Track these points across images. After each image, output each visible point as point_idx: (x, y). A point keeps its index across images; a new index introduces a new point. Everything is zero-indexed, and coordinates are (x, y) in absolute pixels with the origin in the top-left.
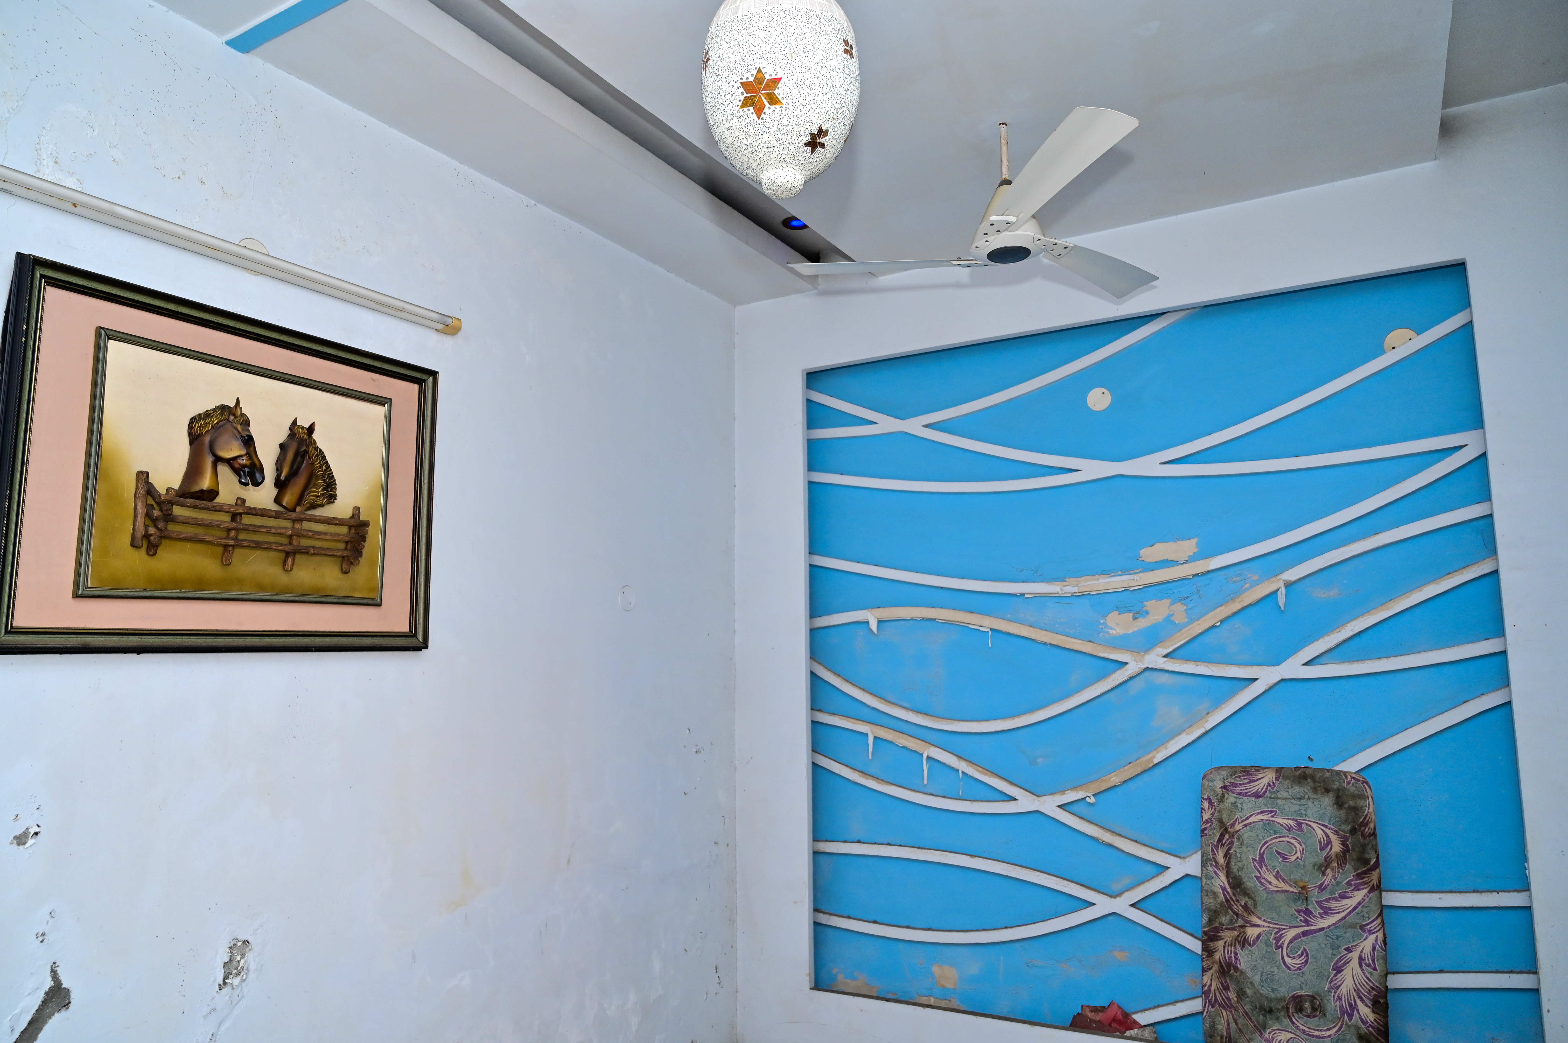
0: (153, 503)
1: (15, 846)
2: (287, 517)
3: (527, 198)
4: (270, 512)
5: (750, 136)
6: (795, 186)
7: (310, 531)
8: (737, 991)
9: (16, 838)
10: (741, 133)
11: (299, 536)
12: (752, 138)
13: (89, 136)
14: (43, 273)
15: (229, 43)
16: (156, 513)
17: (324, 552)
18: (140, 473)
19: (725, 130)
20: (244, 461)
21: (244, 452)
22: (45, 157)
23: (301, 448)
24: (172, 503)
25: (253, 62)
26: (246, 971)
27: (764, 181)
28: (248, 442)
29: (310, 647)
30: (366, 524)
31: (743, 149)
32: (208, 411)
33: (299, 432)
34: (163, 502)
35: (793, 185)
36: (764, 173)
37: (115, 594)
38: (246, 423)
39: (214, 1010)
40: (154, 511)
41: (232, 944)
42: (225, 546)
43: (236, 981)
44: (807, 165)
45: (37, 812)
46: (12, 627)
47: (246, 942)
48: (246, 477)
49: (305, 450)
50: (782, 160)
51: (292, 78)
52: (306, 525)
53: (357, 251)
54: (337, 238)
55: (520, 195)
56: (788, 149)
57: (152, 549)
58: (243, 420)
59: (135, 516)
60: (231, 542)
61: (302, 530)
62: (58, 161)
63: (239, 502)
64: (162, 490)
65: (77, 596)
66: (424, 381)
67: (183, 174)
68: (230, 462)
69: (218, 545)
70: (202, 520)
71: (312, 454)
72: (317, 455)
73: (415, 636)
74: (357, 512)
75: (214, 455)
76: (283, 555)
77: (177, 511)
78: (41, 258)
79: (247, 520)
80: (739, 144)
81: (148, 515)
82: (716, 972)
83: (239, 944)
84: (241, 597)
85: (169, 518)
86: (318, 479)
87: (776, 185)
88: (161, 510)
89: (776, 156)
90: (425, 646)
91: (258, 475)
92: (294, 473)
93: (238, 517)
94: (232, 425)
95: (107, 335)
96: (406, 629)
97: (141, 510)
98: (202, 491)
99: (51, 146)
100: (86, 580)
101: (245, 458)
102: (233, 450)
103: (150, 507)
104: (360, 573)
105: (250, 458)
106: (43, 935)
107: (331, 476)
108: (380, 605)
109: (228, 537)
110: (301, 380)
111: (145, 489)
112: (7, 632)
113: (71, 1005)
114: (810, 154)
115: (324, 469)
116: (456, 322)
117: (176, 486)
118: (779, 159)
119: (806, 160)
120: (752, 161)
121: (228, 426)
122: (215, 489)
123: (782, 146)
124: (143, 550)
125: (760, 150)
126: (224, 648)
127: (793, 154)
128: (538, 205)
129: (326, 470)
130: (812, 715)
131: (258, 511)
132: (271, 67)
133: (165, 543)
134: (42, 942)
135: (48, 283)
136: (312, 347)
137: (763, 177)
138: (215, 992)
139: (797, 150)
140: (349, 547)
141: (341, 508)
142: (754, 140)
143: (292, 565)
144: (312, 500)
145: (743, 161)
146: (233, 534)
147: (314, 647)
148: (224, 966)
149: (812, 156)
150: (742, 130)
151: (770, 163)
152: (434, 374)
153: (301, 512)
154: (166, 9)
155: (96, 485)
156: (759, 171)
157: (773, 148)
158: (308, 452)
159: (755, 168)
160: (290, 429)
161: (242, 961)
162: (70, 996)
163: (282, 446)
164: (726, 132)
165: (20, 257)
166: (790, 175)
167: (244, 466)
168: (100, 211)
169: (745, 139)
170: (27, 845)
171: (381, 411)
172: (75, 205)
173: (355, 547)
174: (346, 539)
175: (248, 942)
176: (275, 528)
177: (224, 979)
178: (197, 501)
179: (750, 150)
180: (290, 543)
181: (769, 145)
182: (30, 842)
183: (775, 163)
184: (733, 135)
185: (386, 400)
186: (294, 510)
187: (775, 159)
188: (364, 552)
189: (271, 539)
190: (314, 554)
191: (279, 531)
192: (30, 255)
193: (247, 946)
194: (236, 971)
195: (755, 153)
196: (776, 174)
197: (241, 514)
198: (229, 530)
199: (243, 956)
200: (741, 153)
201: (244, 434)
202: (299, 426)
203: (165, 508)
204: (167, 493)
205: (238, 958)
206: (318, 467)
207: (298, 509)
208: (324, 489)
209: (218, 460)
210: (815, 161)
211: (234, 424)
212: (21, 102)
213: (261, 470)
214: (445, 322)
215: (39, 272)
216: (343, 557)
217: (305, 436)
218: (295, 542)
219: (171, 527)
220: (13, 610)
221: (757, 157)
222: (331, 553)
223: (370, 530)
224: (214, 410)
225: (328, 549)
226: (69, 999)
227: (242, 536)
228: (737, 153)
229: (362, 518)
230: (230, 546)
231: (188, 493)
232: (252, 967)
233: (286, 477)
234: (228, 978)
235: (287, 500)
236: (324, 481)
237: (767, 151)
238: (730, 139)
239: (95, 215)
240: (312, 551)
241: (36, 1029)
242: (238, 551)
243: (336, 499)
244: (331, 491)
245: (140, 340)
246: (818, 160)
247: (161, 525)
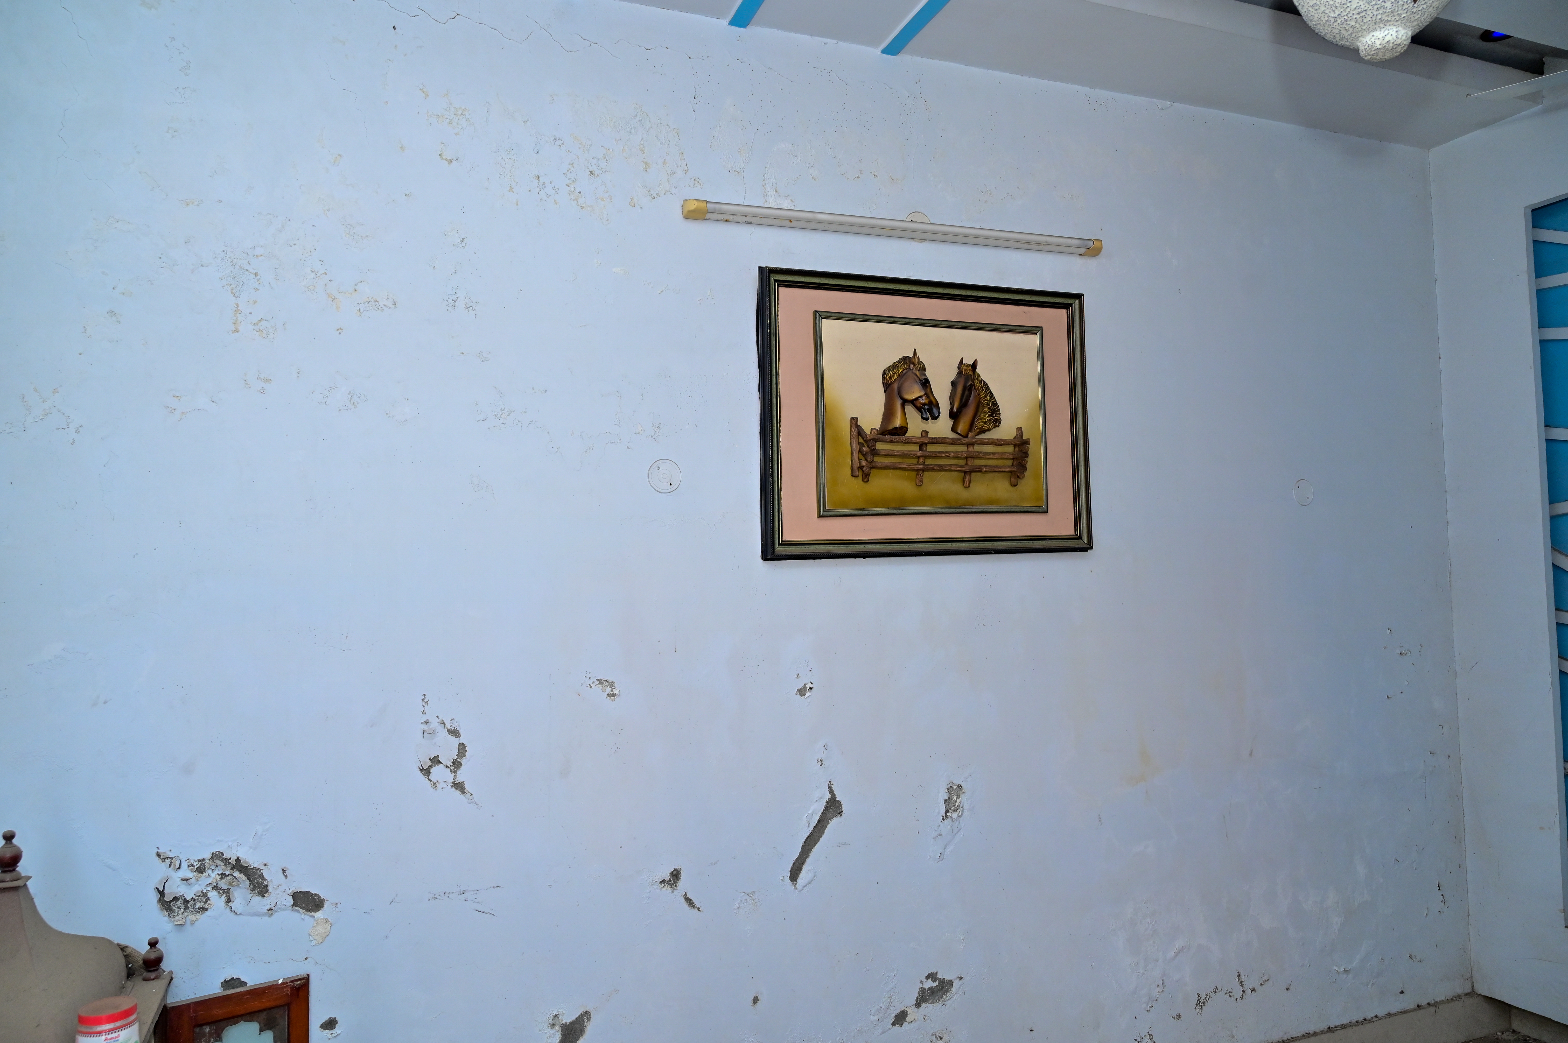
0: (862, 442)
1: (798, 696)
2: (962, 443)
3: (1161, 101)
4: (948, 440)
5: (1336, 7)
6: (1399, 43)
7: (981, 452)
8: (1469, 915)
9: (799, 690)
10: (1327, 6)
11: (974, 458)
12: (1339, 8)
13: (795, 164)
14: (776, 279)
15: (885, 51)
16: (865, 449)
17: (994, 469)
18: (852, 419)
19: (1310, 9)
20: (924, 400)
21: (922, 393)
22: (769, 189)
23: (968, 383)
24: (875, 441)
25: (904, 59)
26: (961, 809)
27: (1361, 48)
28: (925, 384)
29: (990, 550)
30: (1027, 442)
31: (1332, 22)
32: (894, 363)
33: (965, 370)
34: (869, 440)
35: (1395, 43)
36: (1360, 40)
37: (844, 513)
38: (923, 369)
39: (940, 835)
40: (864, 448)
41: (949, 786)
42: (918, 471)
43: (955, 815)
44: (1412, 16)
45: (810, 673)
46: (782, 541)
47: (959, 786)
48: (926, 413)
49: (971, 384)
50: (1378, 20)
51: (935, 62)
52: (978, 448)
53: (1002, 199)
54: (984, 192)
55: (1155, 100)
56: (1383, 8)
57: (866, 477)
58: (920, 367)
59: (852, 453)
60: (920, 467)
61: (974, 452)
62: (777, 190)
63: (924, 434)
64: (868, 432)
65: (820, 516)
66: (1071, 305)
67: (861, 173)
68: (913, 402)
69: (913, 470)
70: (898, 451)
71: (977, 387)
72: (982, 387)
73: (1080, 538)
74: (1020, 432)
75: (902, 398)
76: (963, 474)
77: (880, 446)
78: (773, 267)
79: (930, 448)
80: (1326, 19)
81: (860, 451)
82: (1439, 889)
83: (955, 787)
84: (932, 511)
85: (875, 452)
86: (984, 407)
87: (1373, 49)
88: (868, 446)
89: (1370, 19)
90: (1090, 547)
91: (935, 410)
92: (964, 405)
93: (924, 446)
94: (912, 372)
95: (820, 316)
96: (1072, 532)
97: (856, 448)
98: (896, 428)
99: (772, 180)
100: (824, 505)
101: (924, 398)
102: (914, 392)
103: (861, 444)
104: (1027, 485)
105: (928, 397)
106: (821, 761)
107: (995, 404)
108: (1046, 512)
109: (918, 464)
110: (964, 324)
111: (856, 431)
112: (780, 544)
113: (843, 813)
114: (1413, 3)
115: (988, 398)
116: (1097, 244)
117: (878, 427)
118: (1374, 22)
119: (1409, 11)
120: (1343, 32)
121: (910, 372)
122: (905, 425)
123: (1376, 7)
124: (860, 479)
125: (1351, 18)
126: (924, 552)
127: (1390, 10)
128: (1175, 104)
129: (990, 398)
130: (1556, 616)
131: (938, 440)
132: (918, 59)
133: (874, 472)
134: (821, 765)
135: (779, 285)
136: (970, 294)
137: (1359, 44)
138: (940, 821)
139: (1394, 5)
140: (1015, 463)
141: (1006, 430)
142: (1342, 10)
143: (970, 482)
144: (980, 425)
145: (1335, 34)
146: (921, 460)
147: (993, 550)
148: (945, 802)
149: (1415, 5)
150: (1327, 3)
151: (1364, 28)
152: (1079, 297)
153: (973, 437)
154: (836, 41)
155: (824, 432)
156: (1354, 40)
157: (1365, 12)
158: (974, 385)
159: (1349, 37)
160: (958, 368)
161: (958, 801)
162: (842, 807)
163: (953, 383)
164: (1312, 10)
165: (761, 269)
166: (1390, 34)
167: (924, 404)
168: (807, 221)
169: (1332, 12)
170: (806, 696)
171: (1034, 339)
172: (791, 221)
173: (1019, 462)
174: (1011, 456)
175: (961, 787)
176: (953, 452)
177: (946, 812)
178: (894, 437)
179: (1339, 21)
180: (966, 464)
181: (1359, 11)
182: (808, 694)
183: (1371, 26)
184: (1318, 11)
185: (1038, 329)
186: (967, 436)
187: (1369, 23)
188: (1028, 466)
189: (952, 462)
190: (986, 472)
191: (956, 454)
192: (766, 267)
193: (961, 790)
194: (954, 807)
195: (1345, 23)
196: (1373, 38)
197: (926, 444)
198: (919, 457)
199: (958, 797)
200: (1331, 27)
201: (922, 378)
202: (964, 364)
203: (870, 445)
204: (871, 433)
205: (955, 798)
206: (983, 397)
207: (970, 435)
208: (990, 415)
209: (905, 402)
210: (1420, 9)
211: (914, 371)
212: (751, 153)
213: (937, 406)
214: (1086, 246)
215: (774, 277)
216: (1011, 472)
217: (970, 373)
218: (970, 463)
219: (876, 459)
220: (782, 528)
221: (1349, 26)
222: (1000, 470)
223: (1031, 446)
224: (899, 362)
225: (997, 466)
226: (841, 809)
227: (929, 462)
228: (1326, 28)
229: (1025, 437)
230: (920, 470)
231: (886, 431)
232: (966, 806)
233: (957, 409)
234: (948, 812)
235: (961, 428)
236: (989, 408)
237: (1358, 17)
238: (1316, 16)
239: (804, 225)
240: (984, 469)
241: (823, 826)
242: (926, 474)
243: (1001, 423)
244: (996, 416)
245: (843, 315)
246: (1425, 6)
247: (869, 458)
